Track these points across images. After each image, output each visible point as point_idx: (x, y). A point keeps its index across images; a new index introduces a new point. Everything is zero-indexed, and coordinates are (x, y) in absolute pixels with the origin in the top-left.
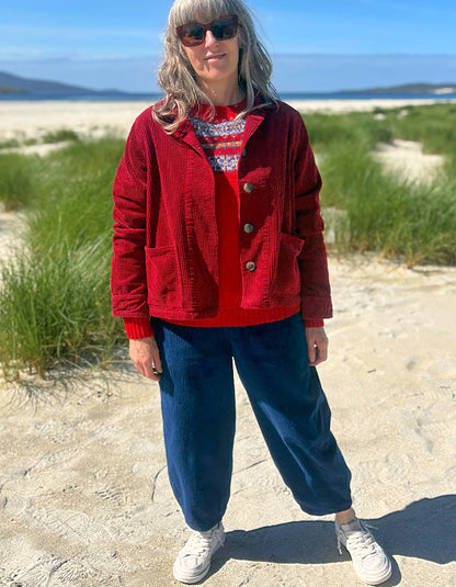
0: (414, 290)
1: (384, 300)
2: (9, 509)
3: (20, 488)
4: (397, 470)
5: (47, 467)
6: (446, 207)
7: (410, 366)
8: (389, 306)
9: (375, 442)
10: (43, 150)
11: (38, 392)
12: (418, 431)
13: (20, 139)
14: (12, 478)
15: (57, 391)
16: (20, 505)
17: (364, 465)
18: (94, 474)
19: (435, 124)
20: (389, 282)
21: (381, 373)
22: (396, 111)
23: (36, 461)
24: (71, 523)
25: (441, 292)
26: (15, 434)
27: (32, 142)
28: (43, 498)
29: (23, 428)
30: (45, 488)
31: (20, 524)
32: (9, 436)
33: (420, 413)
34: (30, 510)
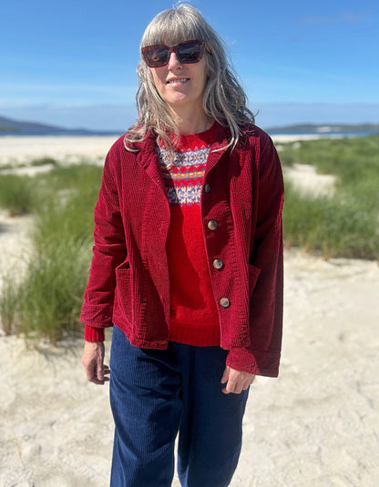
0: (332, 278)
1: (310, 286)
2: (44, 455)
3: (49, 437)
4: (349, 423)
5: (69, 420)
6: (351, 215)
7: (341, 338)
8: (315, 291)
9: (327, 399)
10: (32, 172)
11: (53, 358)
12: (359, 391)
13: (13, 164)
14: (42, 429)
15: (68, 357)
16: (51, 452)
17: (322, 419)
18: (107, 426)
19: (324, 154)
20: (312, 271)
21: (319, 344)
22: (291, 144)
23: (60, 414)
24: (95, 467)
25: (352, 280)
26: (40, 392)
27: (22, 166)
28: (70, 446)
29: (45, 388)
30: (70, 437)
31: (55, 468)
32: (36, 393)
33: (357, 377)
34: (61, 456)
